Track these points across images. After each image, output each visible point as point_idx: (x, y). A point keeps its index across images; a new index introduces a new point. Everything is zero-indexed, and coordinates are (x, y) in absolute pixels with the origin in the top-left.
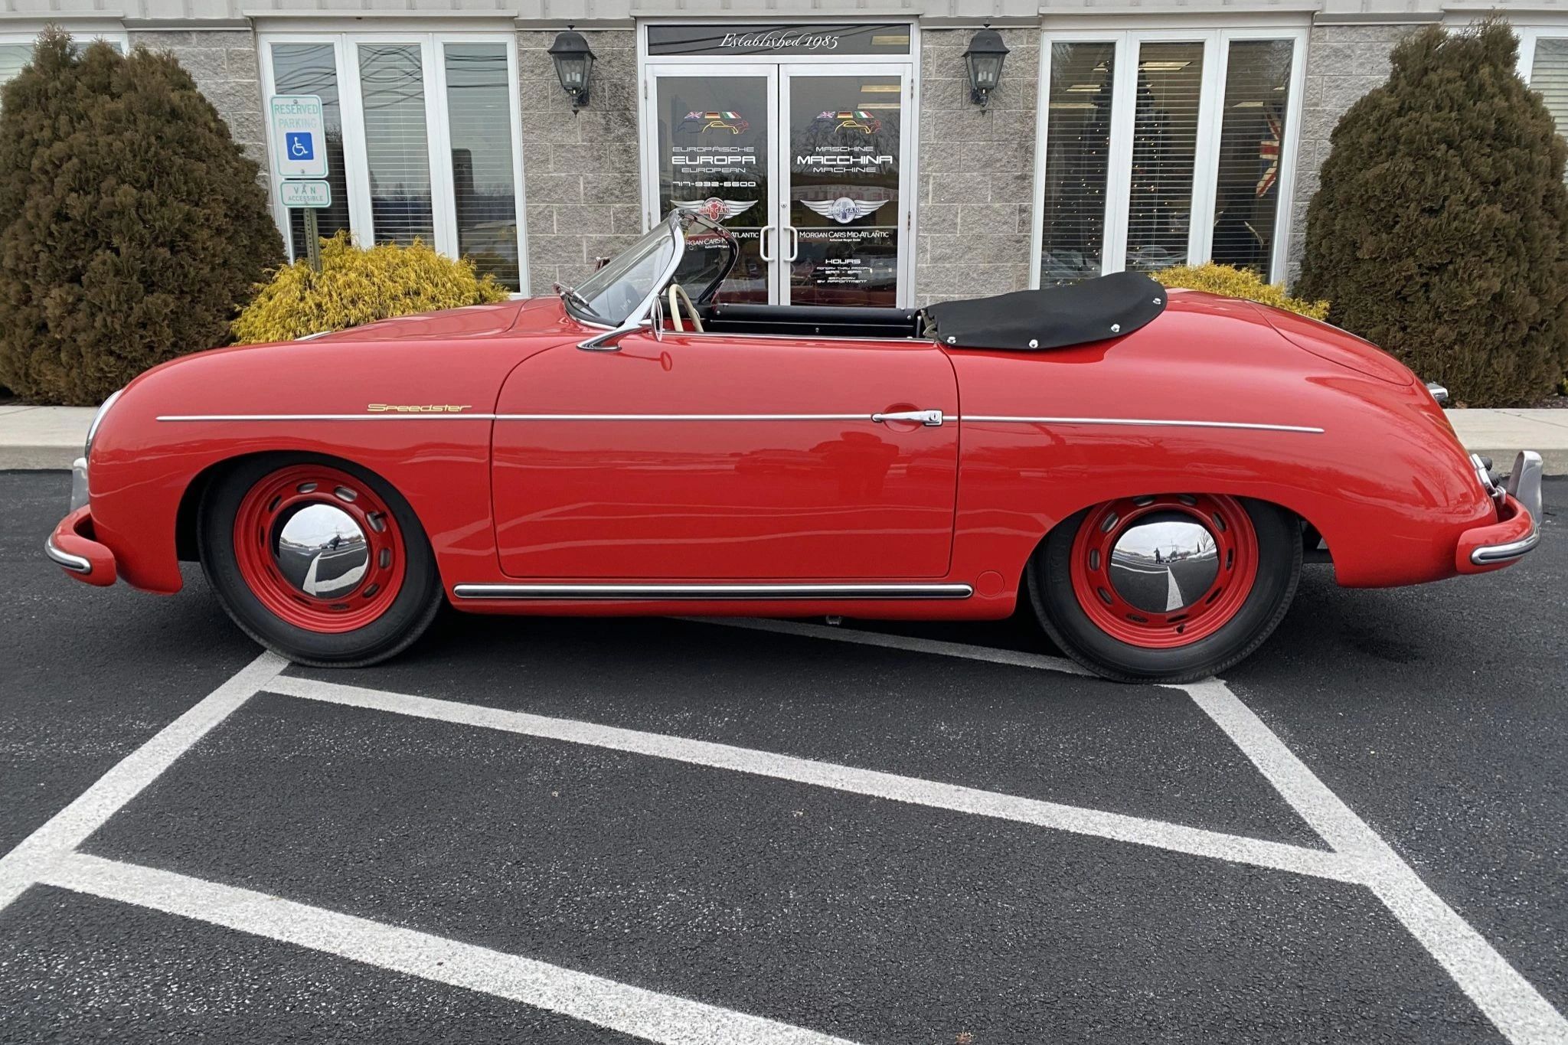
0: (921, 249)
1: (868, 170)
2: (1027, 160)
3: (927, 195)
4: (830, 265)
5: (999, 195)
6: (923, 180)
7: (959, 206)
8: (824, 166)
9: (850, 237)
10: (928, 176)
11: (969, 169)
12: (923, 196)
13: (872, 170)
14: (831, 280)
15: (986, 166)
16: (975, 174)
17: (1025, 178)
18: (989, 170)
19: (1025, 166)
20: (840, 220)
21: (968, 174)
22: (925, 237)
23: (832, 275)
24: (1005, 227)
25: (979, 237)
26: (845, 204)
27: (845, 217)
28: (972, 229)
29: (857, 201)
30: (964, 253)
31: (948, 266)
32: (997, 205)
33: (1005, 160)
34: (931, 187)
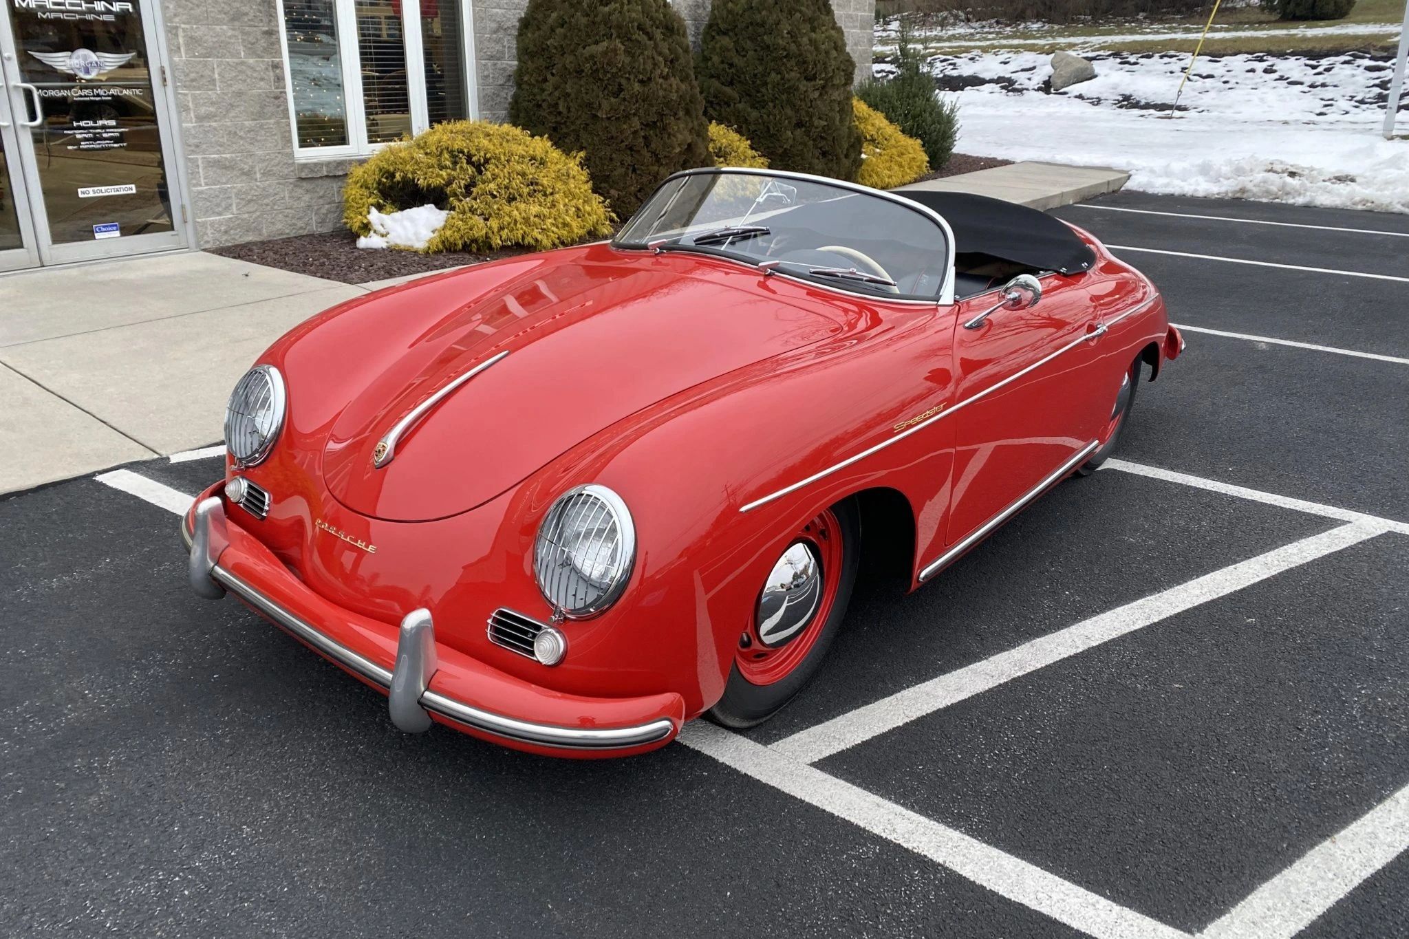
0: (183, 108)
1: (105, 18)
2: (271, 16)
3: (179, 48)
4: (79, 128)
5: (252, 50)
6: (172, 31)
7: (214, 61)
8: (51, 11)
9: (98, 95)
10: (177, 28)
11: (219, 22)
12: (174, 49)
13: (111, 18)
14: (84, 145)
15: (233, 19)
16: (225, 27)
17: (272, 33)
18: (237, 24)
19: (270, 21)
20: (81, 75)
21: (218, 28)
22: (185, 95)
23: (86, 139)
24: (262, 83)
25: (239, 94)
26: (85, 58)
27: (87, 71)
28: (231, 85)
29: (99, 54)
30: (227, 111)
31: (214, 124)
32: (251, 61)
33: (252, 14)
34: (181, 40)
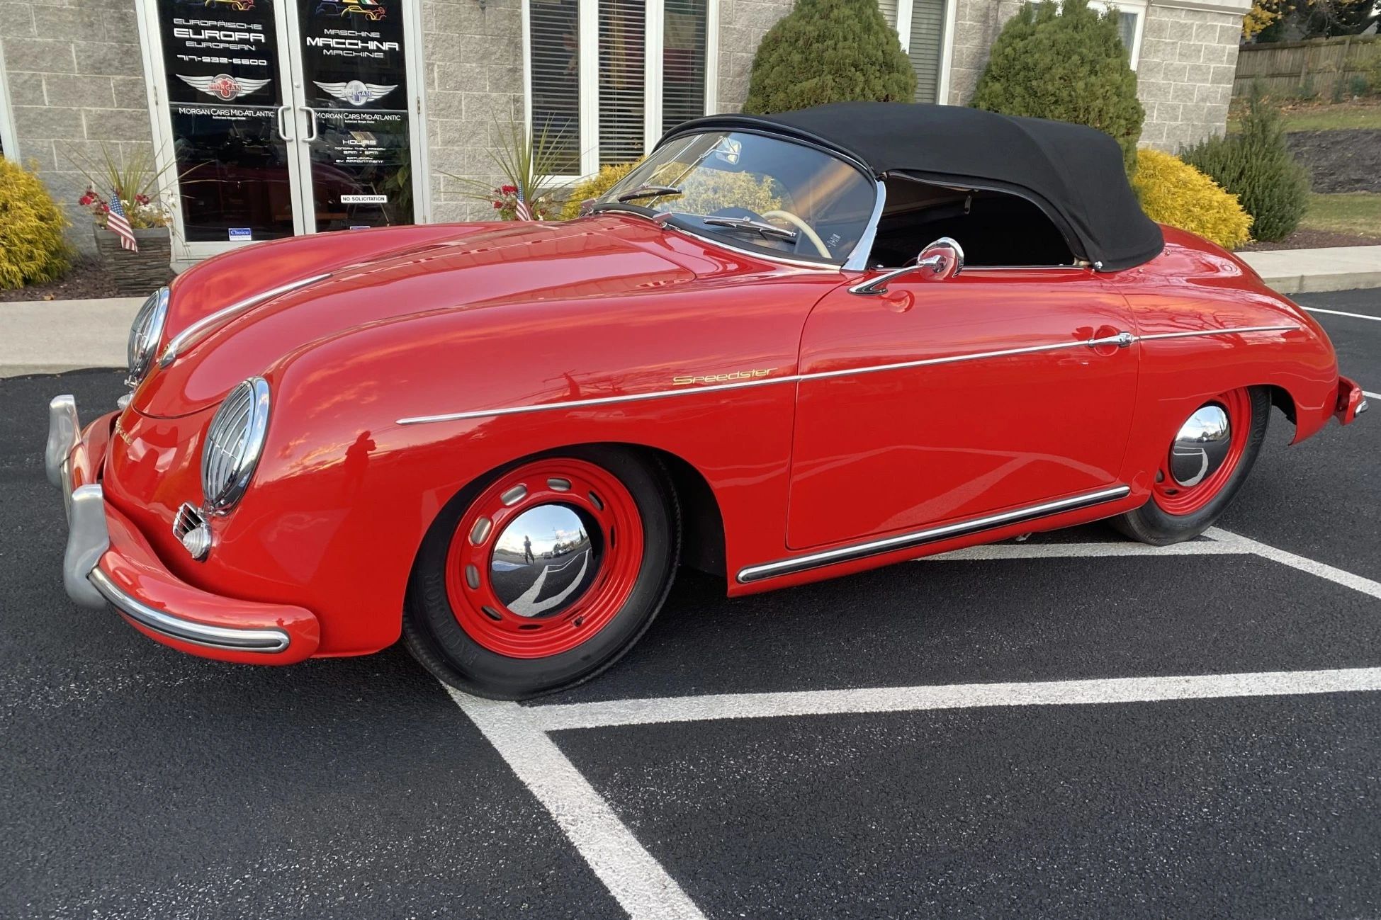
0: (432, 133)
1: (376, 55)
2: (517, 55)
3: (434, 82)
4: (346, 145)
5: (496, 86)
6: (429, 67)
7: (462, 93)
8: (334, 49)
9: (364, 119)
10: (433, 64)
11: (467, 60)
12: (430, 83)
13: (381, 55)
14: (349, 160)
15: (483, 58)
16: (474, 65)
17: (516, 71)
18: (485, 62)
19: (515, 60)
20: (353, 102)
21: (468, 65)
22: (436, 122)
23: (350, 155)
24: (503, 114)
25: (481, 123)
26: (357, 87)
27: (357, 99)
28: (475, 115)
29: (368, 85)
30: (470, 138)
31: (456, 148)
32: (494, 95)
33: (498, 55)
34: (436, 75)
